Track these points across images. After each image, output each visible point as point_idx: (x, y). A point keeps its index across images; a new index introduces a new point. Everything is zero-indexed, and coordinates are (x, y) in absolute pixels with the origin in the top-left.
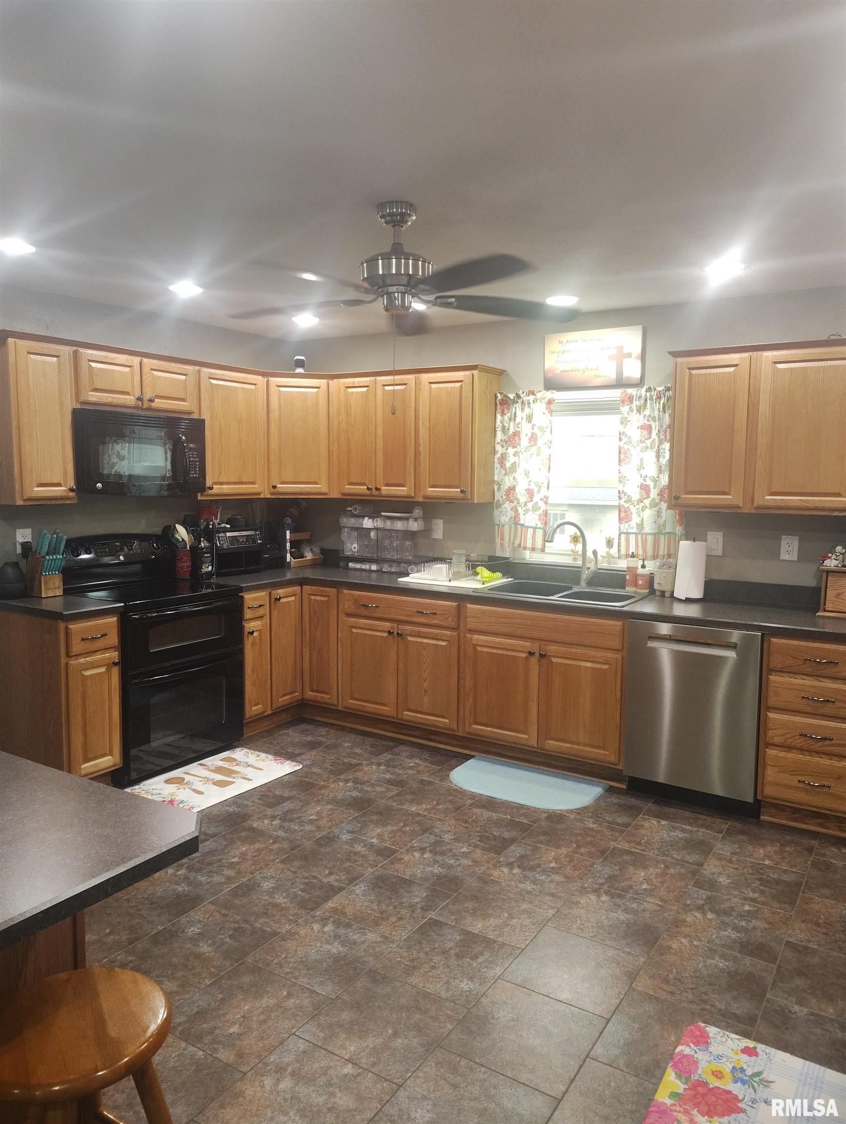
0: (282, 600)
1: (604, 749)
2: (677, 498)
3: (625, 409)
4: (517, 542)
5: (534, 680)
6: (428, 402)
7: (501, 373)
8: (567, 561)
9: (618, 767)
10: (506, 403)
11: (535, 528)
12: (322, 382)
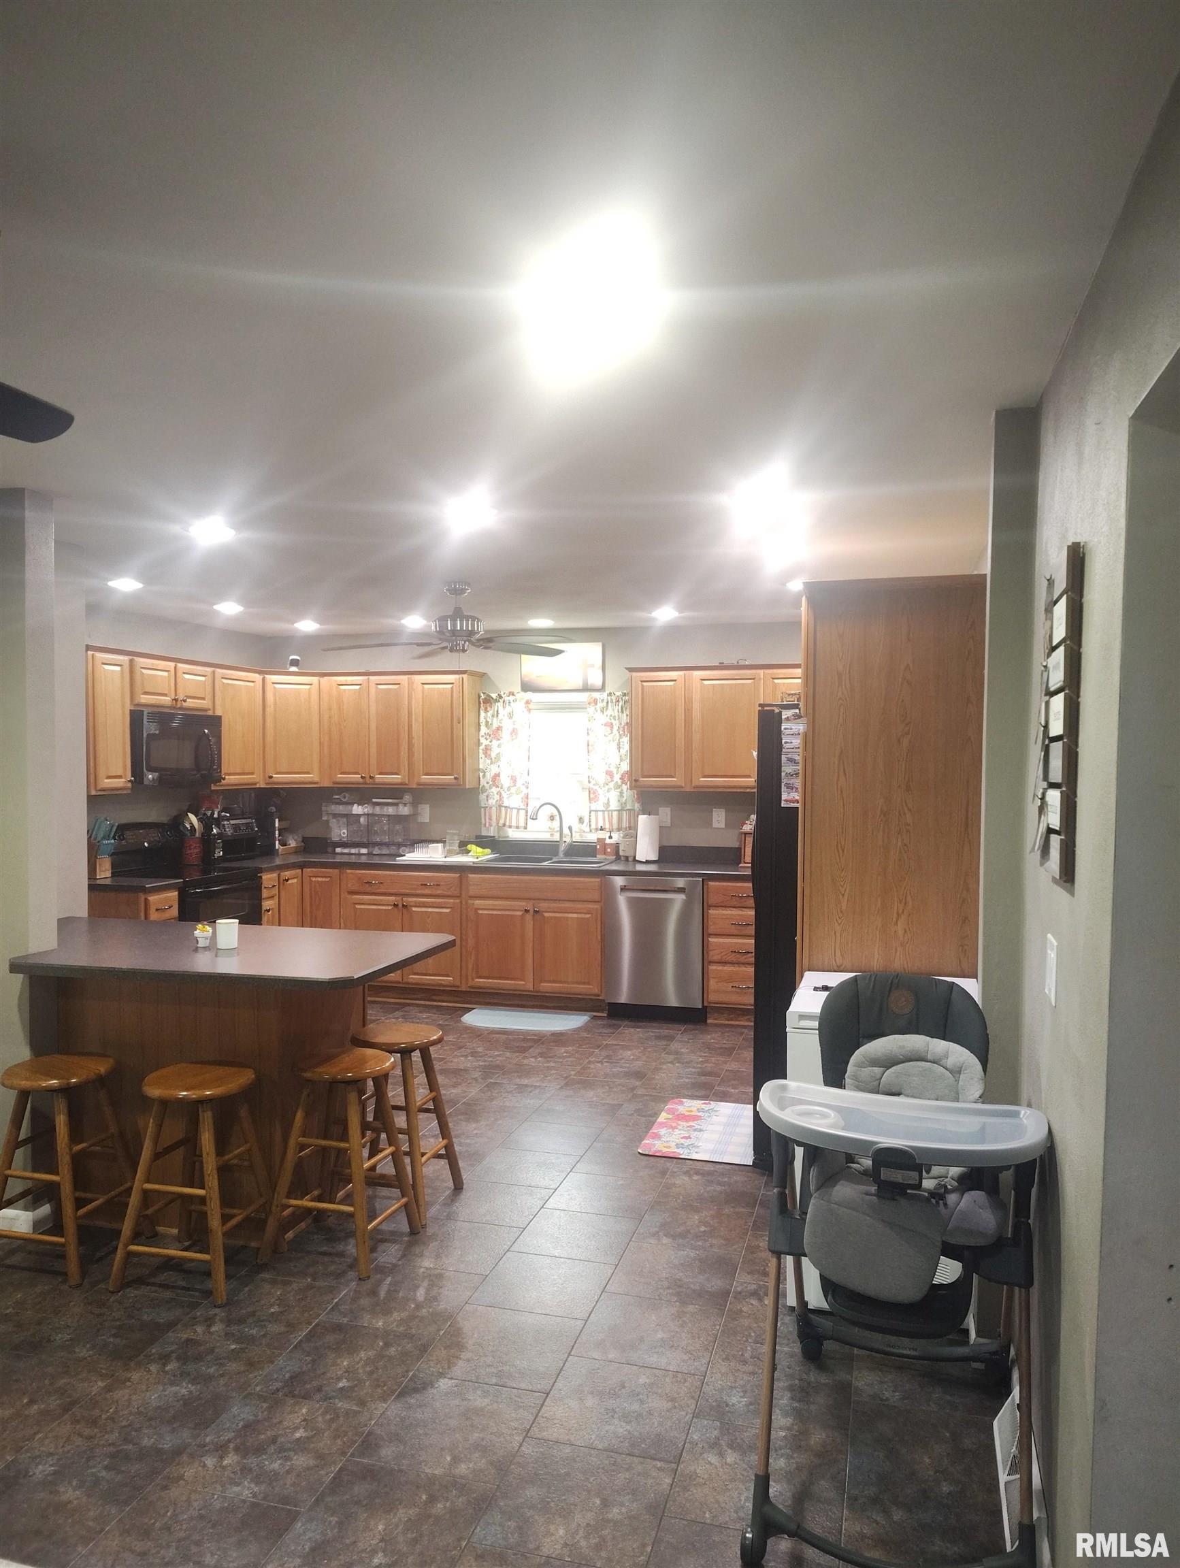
0: (290, 882)
1: (589, 984)
2: (636, 781)
3: (591, 709)
4: (501, 822)
5: (529, 933)
6: (421, 700)
7: (482, 676)
8: (546, 836)
9: (600, 998)
10: (488, 701)
11: (518, 810)
12: (315, 680)
